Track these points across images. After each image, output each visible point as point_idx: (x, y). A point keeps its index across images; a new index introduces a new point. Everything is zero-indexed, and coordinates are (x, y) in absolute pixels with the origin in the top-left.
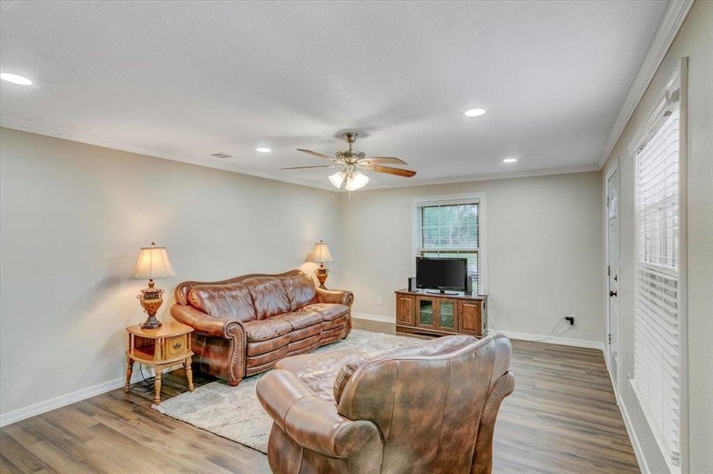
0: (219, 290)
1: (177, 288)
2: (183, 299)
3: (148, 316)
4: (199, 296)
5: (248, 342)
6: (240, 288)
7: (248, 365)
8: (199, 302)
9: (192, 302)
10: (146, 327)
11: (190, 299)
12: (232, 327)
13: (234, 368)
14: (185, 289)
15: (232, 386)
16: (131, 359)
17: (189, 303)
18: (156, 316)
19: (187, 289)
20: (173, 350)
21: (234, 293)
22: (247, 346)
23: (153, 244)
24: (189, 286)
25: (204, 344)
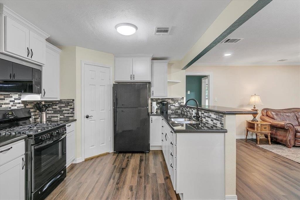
0: (280, 112)
1: (263, 110)
2: (265, 114)
3: (253, 118)
4: (272, 114)
5: (296, 132)
6: (290, 113)
7: (296, 141)
8: (272, 116)
9: (268, 115)
10: (253, 121)
11: (268, 114)
12: (288, 125)
13: (290, 140)
14: (265, 111)
15: (288, 147)
16: (248, 130)
17: (267, 116)
18: (256, 118)
19: (266, 111)
20: (264, 129)
21: (287, 114)
22: (296, 134)
23: (255, 94)
24: (267, 110)
25: (275, 130)
